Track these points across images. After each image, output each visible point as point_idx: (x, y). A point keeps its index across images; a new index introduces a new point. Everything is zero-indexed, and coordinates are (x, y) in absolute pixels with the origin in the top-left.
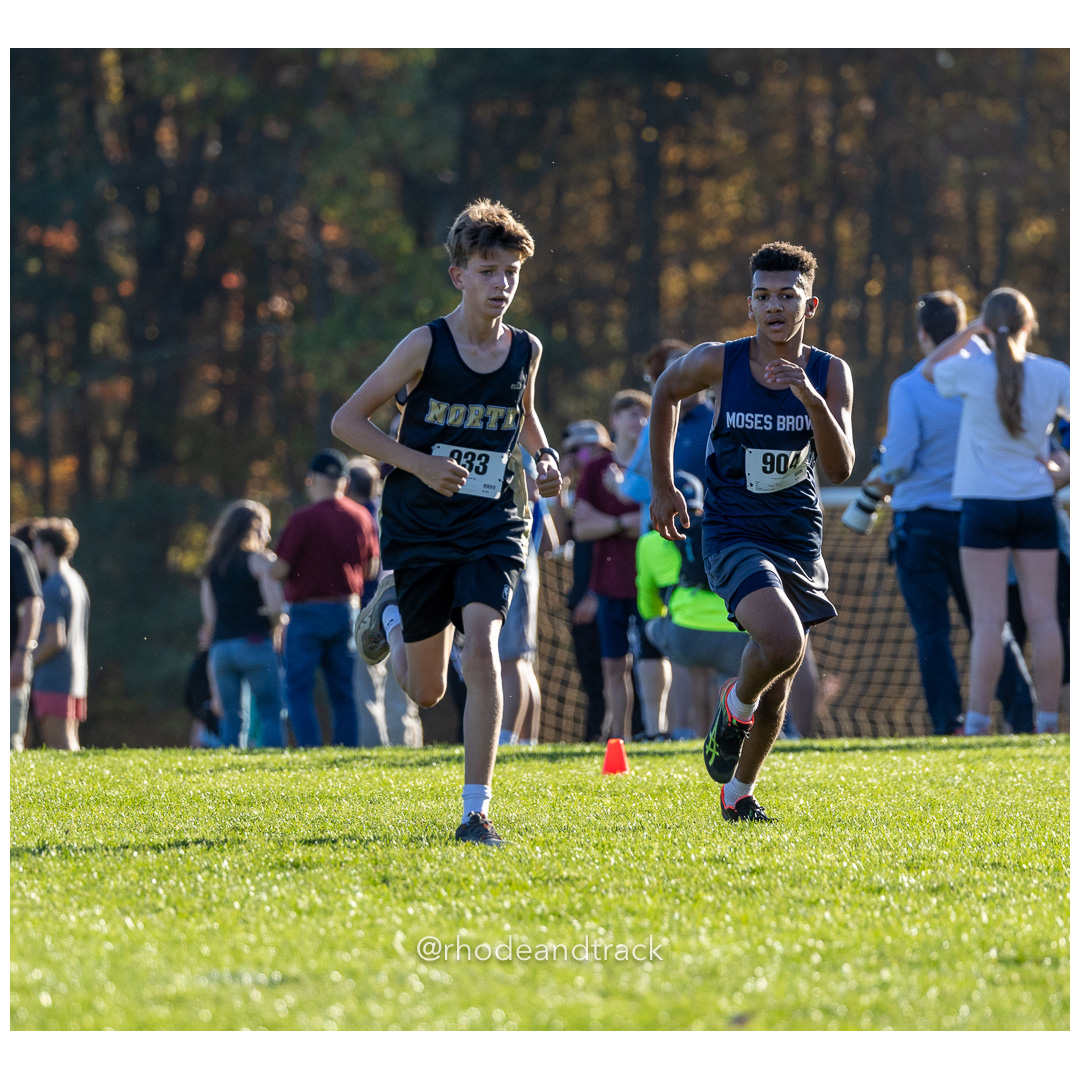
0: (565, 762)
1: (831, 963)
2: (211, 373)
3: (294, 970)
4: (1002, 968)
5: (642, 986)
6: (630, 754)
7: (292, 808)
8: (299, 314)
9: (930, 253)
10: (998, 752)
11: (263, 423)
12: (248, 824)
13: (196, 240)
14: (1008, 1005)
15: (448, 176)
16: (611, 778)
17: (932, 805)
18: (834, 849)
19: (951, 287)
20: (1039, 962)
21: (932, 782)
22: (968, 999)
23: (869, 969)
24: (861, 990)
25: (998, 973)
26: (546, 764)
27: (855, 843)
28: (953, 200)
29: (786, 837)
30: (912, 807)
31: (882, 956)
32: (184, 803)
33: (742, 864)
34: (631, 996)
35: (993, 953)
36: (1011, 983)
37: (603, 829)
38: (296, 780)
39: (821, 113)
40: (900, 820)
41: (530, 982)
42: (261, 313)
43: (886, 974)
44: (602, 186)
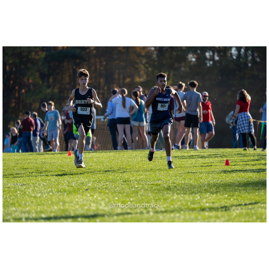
0: (63, 154)
1: (99, 182)
2: (14, 100)
3: (25, 183)
4: (123, 182)
5: (73, 185)
6: (72, 153)
7: (25, 161)
8: (26, 92)
9: (113, 83)
10: (123, 152)
11: (21, 107)
12: (19, 163)
13: (12, 82)
14: (124, 187)
15: (47, 73)
16: (69, 156)
17: (113, 160)
18: (100, 166)
19: (116, 88)
20: (128, 181)
21: (114, 157)
22: (118, 187)
23: (105, 183)
24: (103, 185)
25: (123, 183)
26: (60, 154)
27: (103, 165)
28: (116, 76)
29: (93, 164)
30: (111, 160)
31: (106, 181)
32: (10, 160)
33: (87, 168)
34: (72, 186)
35: (122, 180)
36: (124, 184)
37: (68, 163)
38: (25, 157)
39: (98, 64)
40: (109, 162)
41: (58, 185)
42: (21, 92)
43: (107, 183)
44: (68, 74)
